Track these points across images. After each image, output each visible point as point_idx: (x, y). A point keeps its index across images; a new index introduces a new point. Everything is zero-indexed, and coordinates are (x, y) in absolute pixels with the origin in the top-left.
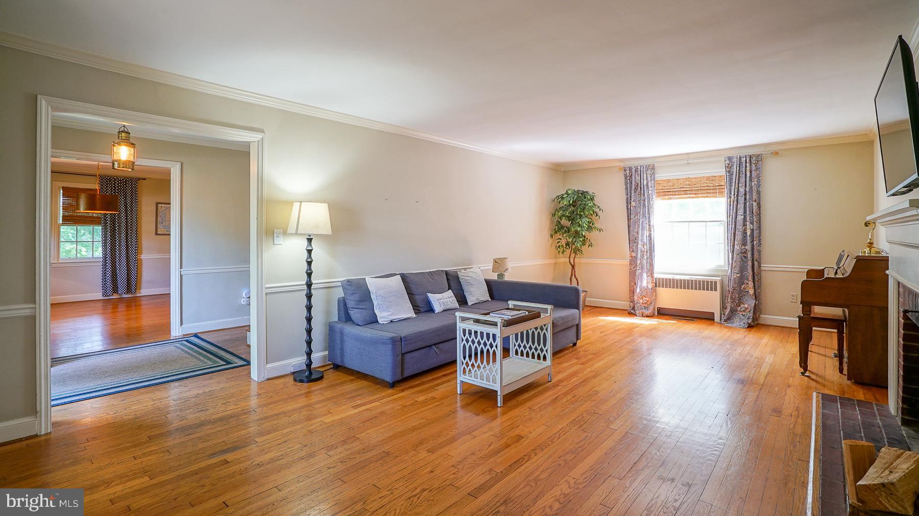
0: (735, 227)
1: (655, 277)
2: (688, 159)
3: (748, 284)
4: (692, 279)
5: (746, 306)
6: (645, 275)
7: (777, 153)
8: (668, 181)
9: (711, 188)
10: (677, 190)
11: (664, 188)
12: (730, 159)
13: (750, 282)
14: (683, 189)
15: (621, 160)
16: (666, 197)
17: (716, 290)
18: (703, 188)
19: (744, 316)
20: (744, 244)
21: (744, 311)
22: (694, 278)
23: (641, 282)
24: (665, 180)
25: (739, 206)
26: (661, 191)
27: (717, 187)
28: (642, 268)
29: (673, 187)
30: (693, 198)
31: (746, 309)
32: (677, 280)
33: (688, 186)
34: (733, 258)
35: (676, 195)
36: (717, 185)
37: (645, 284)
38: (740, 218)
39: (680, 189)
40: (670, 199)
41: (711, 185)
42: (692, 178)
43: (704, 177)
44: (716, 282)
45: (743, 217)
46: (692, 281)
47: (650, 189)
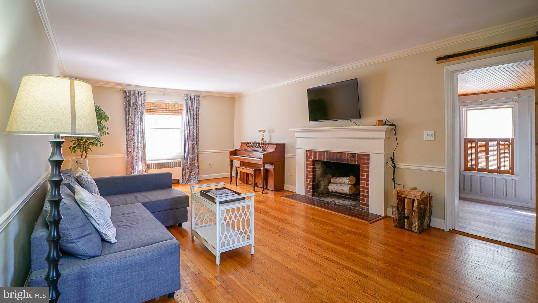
0: (189, 132)
1: (147, 163)
2: (164, 92)
3: (194, 161)
4: (168, 162)
5: (195, 172)
6: (140, 163)
7: (206, 97)
8: (153, 103)
9: (177, 110)
10: (158, 109)
11: (150, 107)
12: (187, 96)
13: (196, 160)
14: (162, 109)
15: (121, 85)
16: (151, 113)
17: (180, 166)
18: (172, 110)
19: (194, 177)
20: (193, 140)
21: (194, 175)
22: (169, 161)
23: (138, 168)
24: (151, 102)
25: (191, 121)
26: (149, 109)
27: (180, 110)
28: (138, 159)
29: (156, 107)
30: (166, 115)
31: (195, 174)
32: (160, 164)
33: (164, 108)
34: (188, 148)
35: (157, 112)
36: (180, 109)
37: (140, 168)
38: (192, 127)
39: (160, 109)
40: (154, 114)
41: (177, 108)
42: (167, 103)
43: (173, 104)
44: (180, 162)
45: (193, 127)
46: (168, 163)
47: (143, 107)
